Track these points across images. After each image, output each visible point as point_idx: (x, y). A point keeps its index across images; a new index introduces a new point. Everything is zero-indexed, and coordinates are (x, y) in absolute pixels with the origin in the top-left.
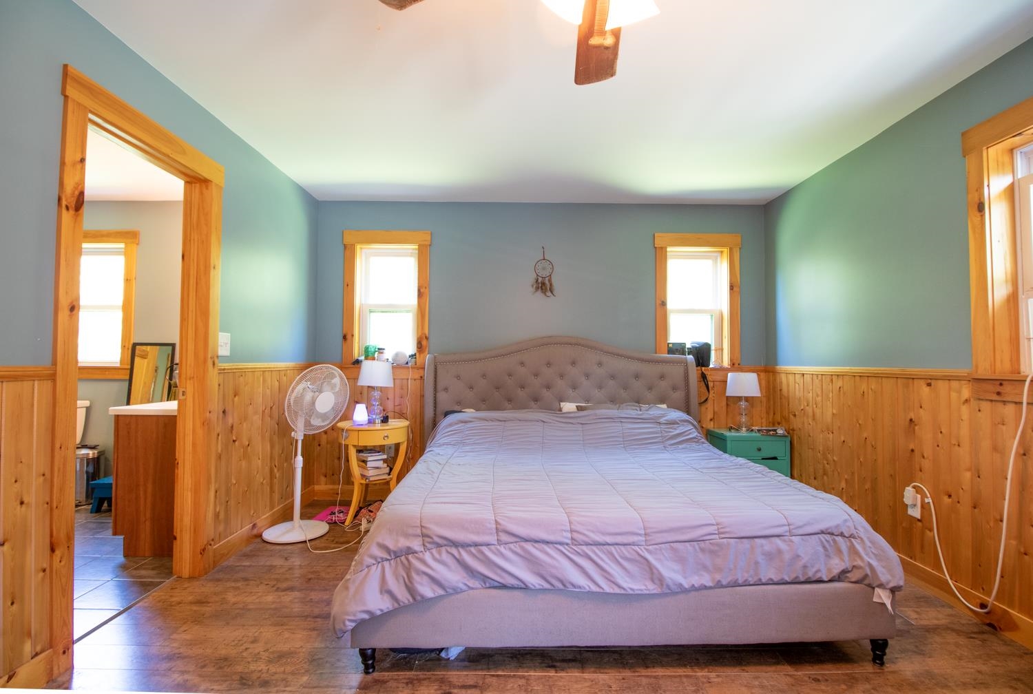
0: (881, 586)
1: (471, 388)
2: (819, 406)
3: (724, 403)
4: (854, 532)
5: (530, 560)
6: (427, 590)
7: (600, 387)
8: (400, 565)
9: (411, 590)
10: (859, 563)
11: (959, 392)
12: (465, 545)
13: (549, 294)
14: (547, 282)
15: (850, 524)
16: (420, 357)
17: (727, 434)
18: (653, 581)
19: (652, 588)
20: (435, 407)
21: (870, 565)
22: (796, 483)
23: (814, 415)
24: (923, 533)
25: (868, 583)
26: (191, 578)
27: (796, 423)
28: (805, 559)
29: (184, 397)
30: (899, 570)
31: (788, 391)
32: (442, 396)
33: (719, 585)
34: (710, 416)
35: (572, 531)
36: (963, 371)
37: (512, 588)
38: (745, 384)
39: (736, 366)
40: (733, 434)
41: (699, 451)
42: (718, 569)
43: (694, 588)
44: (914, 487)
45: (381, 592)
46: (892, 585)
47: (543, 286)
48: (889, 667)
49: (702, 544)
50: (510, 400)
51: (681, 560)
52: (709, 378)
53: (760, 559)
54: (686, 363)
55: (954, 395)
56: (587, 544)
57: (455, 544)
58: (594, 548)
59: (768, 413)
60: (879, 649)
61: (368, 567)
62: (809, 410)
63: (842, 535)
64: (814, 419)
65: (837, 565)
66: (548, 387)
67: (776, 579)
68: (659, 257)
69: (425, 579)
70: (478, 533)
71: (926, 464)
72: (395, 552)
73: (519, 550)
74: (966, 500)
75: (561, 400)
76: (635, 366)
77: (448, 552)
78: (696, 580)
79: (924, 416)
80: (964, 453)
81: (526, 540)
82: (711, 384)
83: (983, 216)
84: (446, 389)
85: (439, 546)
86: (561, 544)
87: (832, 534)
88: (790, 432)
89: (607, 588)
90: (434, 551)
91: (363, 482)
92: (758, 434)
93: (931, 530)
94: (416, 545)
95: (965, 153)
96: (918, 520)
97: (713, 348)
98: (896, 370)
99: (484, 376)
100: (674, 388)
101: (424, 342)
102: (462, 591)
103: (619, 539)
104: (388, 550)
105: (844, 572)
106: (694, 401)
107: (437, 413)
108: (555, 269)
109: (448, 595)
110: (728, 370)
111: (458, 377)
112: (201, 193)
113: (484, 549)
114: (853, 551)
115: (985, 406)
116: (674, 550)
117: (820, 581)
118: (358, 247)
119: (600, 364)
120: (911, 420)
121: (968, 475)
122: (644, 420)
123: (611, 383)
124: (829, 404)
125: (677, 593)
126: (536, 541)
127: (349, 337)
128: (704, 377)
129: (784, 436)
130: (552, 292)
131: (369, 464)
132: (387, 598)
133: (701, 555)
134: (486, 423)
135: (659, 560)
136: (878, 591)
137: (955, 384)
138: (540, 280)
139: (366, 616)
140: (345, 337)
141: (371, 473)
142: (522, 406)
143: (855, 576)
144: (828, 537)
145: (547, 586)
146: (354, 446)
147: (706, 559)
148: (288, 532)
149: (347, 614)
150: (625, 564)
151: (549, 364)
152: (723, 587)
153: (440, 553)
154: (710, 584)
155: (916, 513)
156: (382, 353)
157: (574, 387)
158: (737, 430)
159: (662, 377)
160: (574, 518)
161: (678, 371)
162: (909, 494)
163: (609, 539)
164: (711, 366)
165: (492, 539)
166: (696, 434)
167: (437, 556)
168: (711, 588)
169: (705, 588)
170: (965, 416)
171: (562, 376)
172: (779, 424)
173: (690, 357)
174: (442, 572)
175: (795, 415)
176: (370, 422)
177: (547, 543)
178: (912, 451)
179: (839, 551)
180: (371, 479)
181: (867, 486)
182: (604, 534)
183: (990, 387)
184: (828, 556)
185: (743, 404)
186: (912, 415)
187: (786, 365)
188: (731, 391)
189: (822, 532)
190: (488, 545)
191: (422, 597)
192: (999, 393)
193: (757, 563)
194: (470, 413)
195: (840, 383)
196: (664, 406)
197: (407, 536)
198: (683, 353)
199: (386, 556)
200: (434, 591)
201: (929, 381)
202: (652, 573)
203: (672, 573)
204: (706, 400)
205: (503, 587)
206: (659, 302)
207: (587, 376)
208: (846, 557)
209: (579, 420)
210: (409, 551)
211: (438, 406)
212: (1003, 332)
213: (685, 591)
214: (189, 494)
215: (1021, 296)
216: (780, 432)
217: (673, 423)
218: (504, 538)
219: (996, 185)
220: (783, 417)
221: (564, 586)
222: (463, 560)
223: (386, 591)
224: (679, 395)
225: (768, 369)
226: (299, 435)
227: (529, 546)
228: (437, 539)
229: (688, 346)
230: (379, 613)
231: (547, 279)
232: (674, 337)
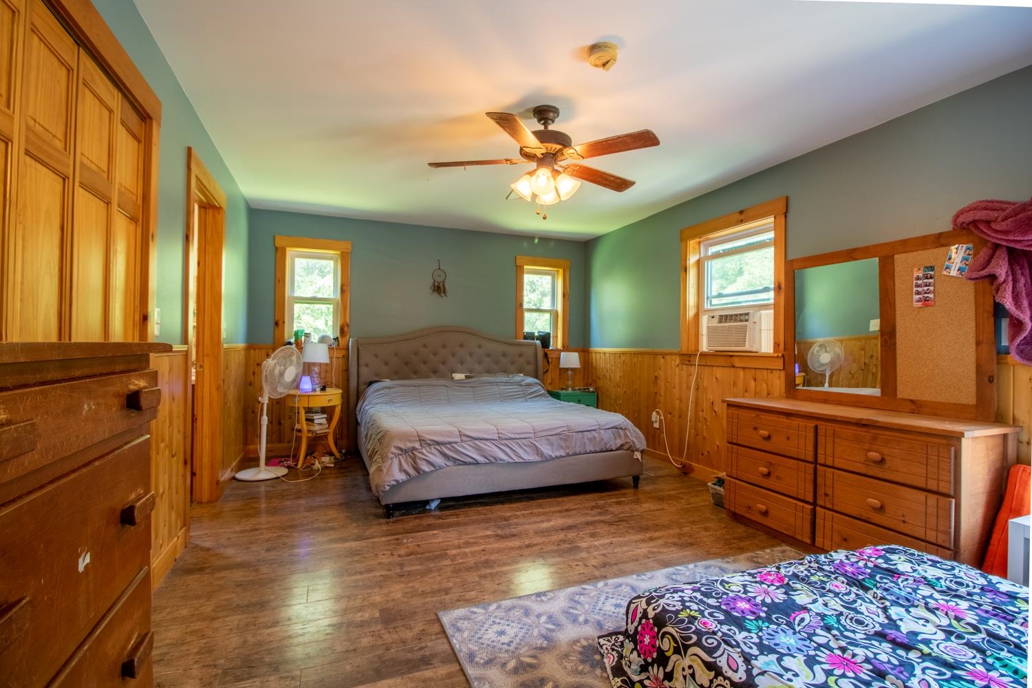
0: (637, 450)
1: (386, 364)
2: (613, 371)
3: (558, 372)
4: (626, 426)
5: (478, 449)
6: (426, 468)
7: (480, 363)
8: (408, 456)
9: (417, 469)
10: (628, 440)
11: (675, 361)
12: (443, 444)
13: (443, 295)
14: (441, 286)
15: (625, 423)
16: (342, 339)
17: (560, 392)
18: (538, 455)
19: (538, 458)
20: (358, 378)
21: (633, 441)
22: (600, 410)
23: (610, 378)
24: (659, 435)
25: (632, 449)
26: (210, 502)
27: (600, 383)
28: (606, 440)
29: (201, 369)
30: (644, 443)
31: (596, 364)
32: (363, 370)
33: (568, 455)
34: (549, 381)
35: (498, 433)
36: (676, 350)
37: (470, 464)
38: (571, 360)
39: (566, 348)
40: (564, 391)
41: (547, 401)
42: (568, 447)
43: (557, 457)
44: (657, 412)
45: (400, 471)
46: (641, 449)
47: (439, 289)
48: (640, 489)
49: (561, 436)
50: (415, 373)
51: (551, 444)
52: (550, 356)
53: (587, 442)
54: (535, 345)
55: (673, 362)
56: (506, 439)
57: (438, 443)
58: (510, 441)
59: (584, 378)
60: (636, 479)
61: (391, 459)
62: (608, 375)
63: (621, 428)
64: (610, 380)
65: (619, 442)
66: (443, 363)
67: (593, 450)
68: (519, 272)
69: (424, 462)
70: (450, 437)
71: (662, 399)
72: (405, 450)
73: (472, 444)
74: (677, 414)
75: (453, 372)
76: (502, 348)
77: (435, 448)
78: (558, 454)
79: (661, 374)
80: (676, 391)
81: (476, 439)
82: (550, 360)
83: (686, 274)
84: (367, 365)
85: (429, 445)
86: (493, 440)
87: (617, 428)
88: (597, 390)
89: (517, 460)
90: (427, 448)
91: (310, 435)
92: (579, 392)
93: (663, 433)
94: (417, 445)
95: (682, 240)
96: (658, 429)
97: (551, 336)
98: (650, 350)
99: (396, 355)
100: (528, 363)
101: (346, 329)
102: (444, 468)
103: (522, 436)
104: (401, 449)
105: (622, 445)
106: (541, 371)
107: (360, 384)
108: (447, 276)
109: (437, 470)
110: (561, 351)
111: (376, 356)
112: (214, 217)
113: (454, 445)
114: (626, 436)
115: (684, 367)
116: (548, 440)
117: (612, 450)
118: (288, 249)
119: (480, 346)
120: (656, 377)
121: (677, 402)
122: (512, 384)
123: (487, 359)
124: (618, 370)
125: (549, 460)
126: (481, 439)
127: (280, 323)
128: (546, 355)
129: (593, 392)
130: (445, 294)
131: (316, 421)
132: (403, 474)
133: (559, 441)
134: (405, 388)
135: (541, 445)
136: (636, 453)
137: (674, 357)
138: (436, 284)
139: (395, 483)
140: (277, 324)
141: (317, 428)
142: (427, 377)
143: (626, 447)
144: (616, 430)
145: (487, 461)
146: (304, 408)
147: (563, 444)
148: (257, 473)
149: (386, 482)
150: (525, 448)
151: (444, 346)
152: (570, 456)
153: (431, 449)
154: (564, 455)
155: (656, 425)
156: (309, 337)
157: (462, 363)
158: (566, 389)
159: (520, 355)
160: (498, 427)
161: (531, 351)
162: (654, 416)
163: (517, 436)
164: (550, 348)
165: (459, 440)
166: (543, 392)
167: (429, 450)
168: (564, 457)
169: (562, 457)
170: (677, 373)
171: (453, 355)
172: (590, 385)
173: (538, 342)
174: (432, 458)
175: (600, 379)
176: (314, 390)
177: (486, 440)
178: (656, 393)
179: (620, 436)
180: (318, 432)
181: (636, 415)
182: (514, 434)
183: (685, 358)
184: (615, 439)
185: (570, 372)
186: (656, 374)
187: (596, 347)
188: (563, 365)
189: (613, 428)
190: (456, 443)
191: (424, 471)
192: (689, 361)
193: (585, 443)
194: (387, 382)
195: (624, 358)
196: (522, 375)
197: (410, 441)
198: (533, 340)
199: (400, 453)
200: (429, 468)
201: (664, 355)
202: (538, 451)
203: (547, 450)
204: (547, 371)
205: (465, 463)
206: (518, 304)
207: (471, 355)
208: (623, 439)
209: (468, 385)
210: (414, 449)
211: (360, 378)
212: (692, 332)
213: (552, 459)
214: (207, 440)
215: (700, 315)
216: (591, 389)
217: (529, 385)
218: (464, 439)
219: (692, 259)
220: (593, 381)
221: (496, 460)
222: (444, 452)
223: (402, 470)
224: (531, 368)
225: (585, 351)
226: (265, 400)
227: (477, 442)
228: (429, 442)
229: (536, 334)
230: (401, 481)
231: (441, 284)
232: (527, 329)
